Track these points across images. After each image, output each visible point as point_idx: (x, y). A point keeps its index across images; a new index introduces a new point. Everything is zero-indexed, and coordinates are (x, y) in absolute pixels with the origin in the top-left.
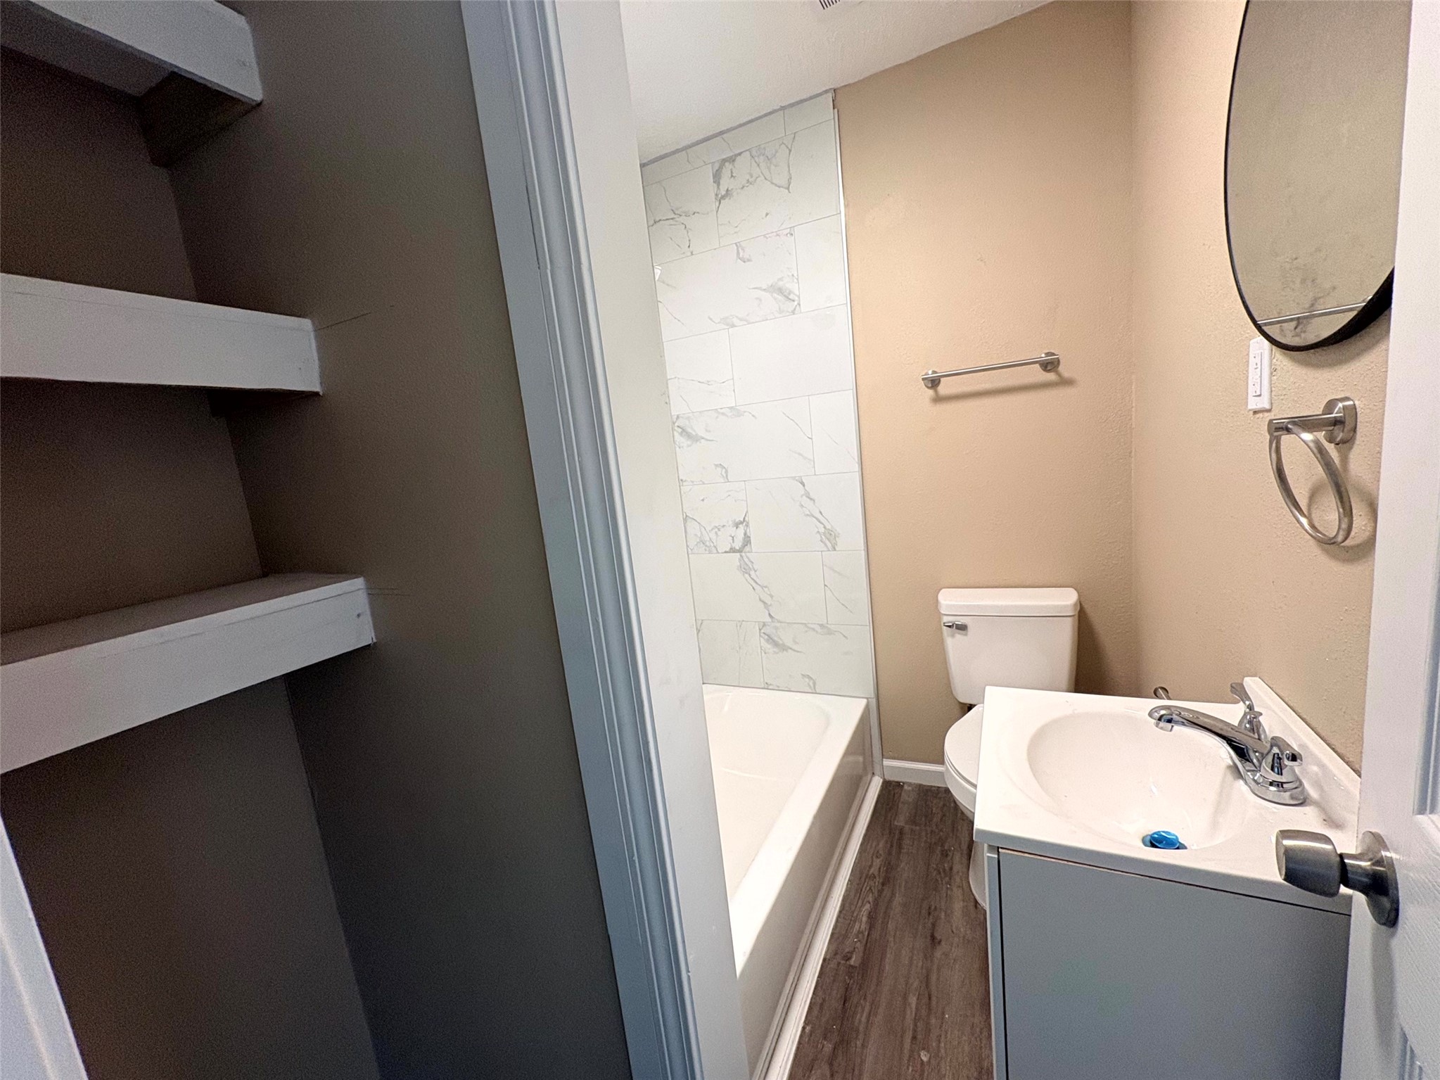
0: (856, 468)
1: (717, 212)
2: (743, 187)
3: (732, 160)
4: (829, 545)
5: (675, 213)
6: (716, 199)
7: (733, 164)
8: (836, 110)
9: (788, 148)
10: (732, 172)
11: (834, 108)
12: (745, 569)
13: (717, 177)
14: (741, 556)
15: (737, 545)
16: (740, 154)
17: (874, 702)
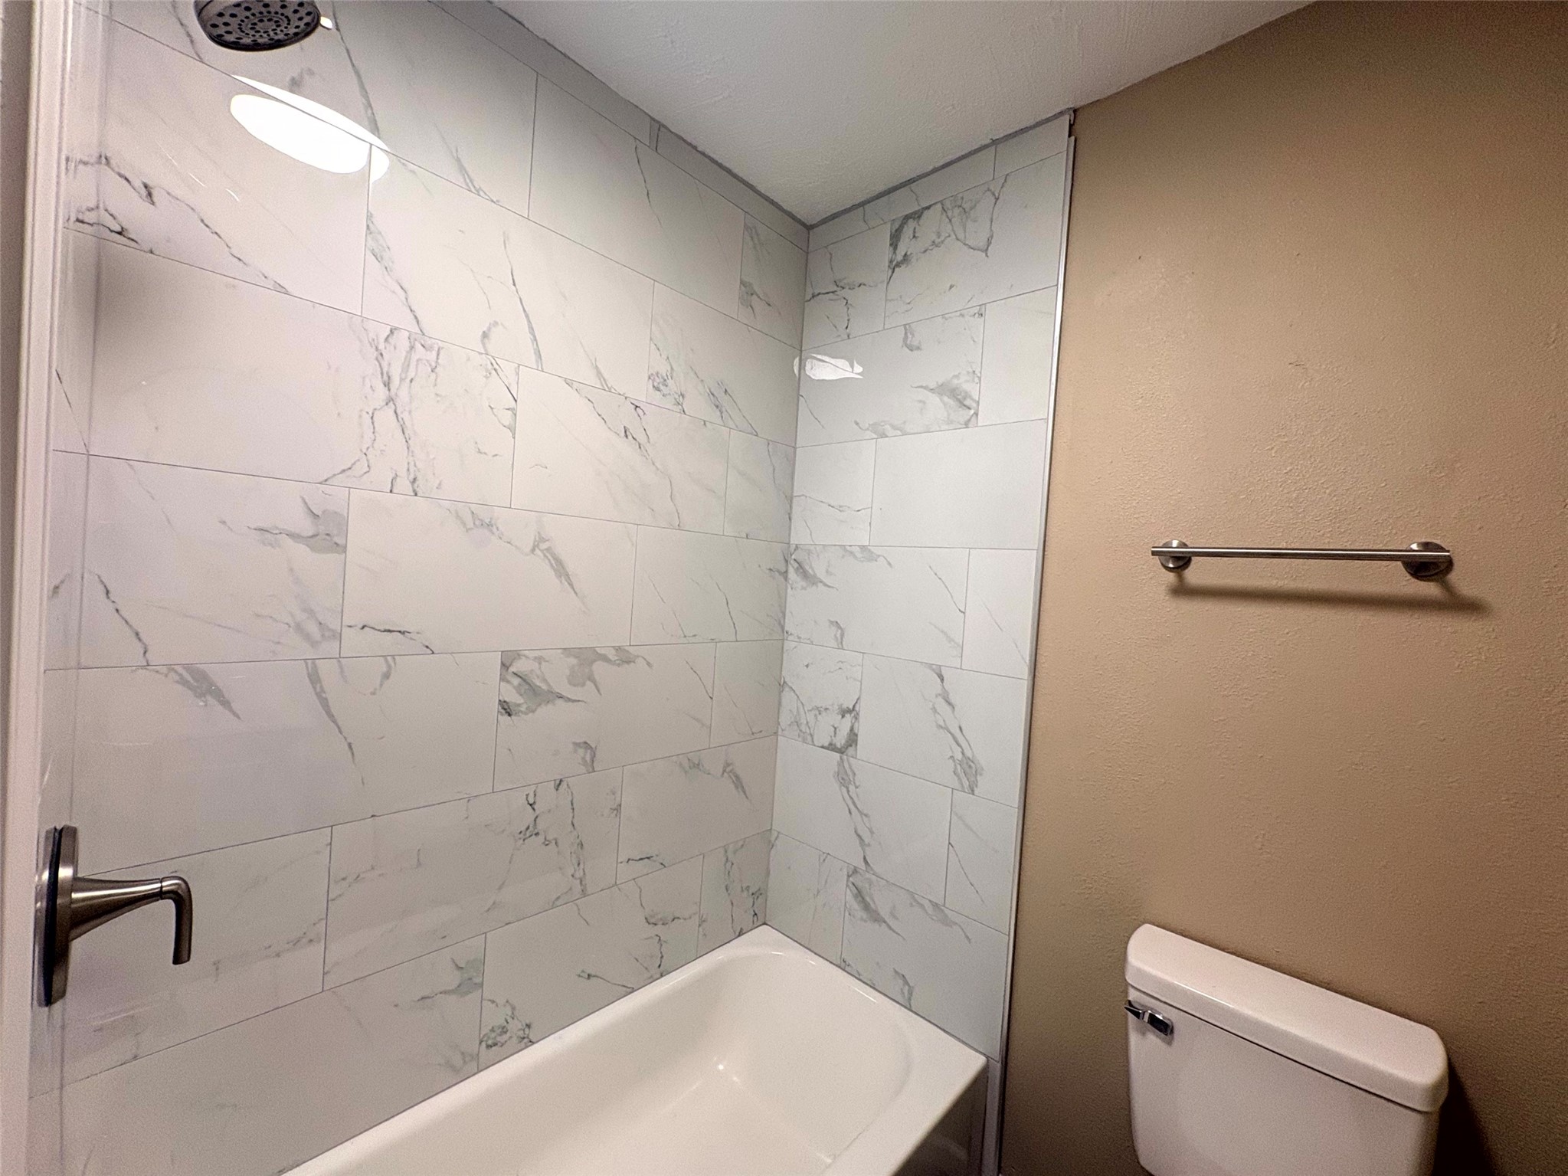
0: (1025, 672)
1: (888, 283)
2: (925, 251)
3: (917, 215)
4: (966, 784)
5: (838, 286)
6: (889, 267)
7: (918, 222)
8: (1073, 138)
9: (994, 194)
10: (914, 232)
11: (1070, 136)
12: (845, 779)
13: (895, 239)
14: (841, 758)
15: (840, 741)
16: (928, 208)
17: (997, 1067)
